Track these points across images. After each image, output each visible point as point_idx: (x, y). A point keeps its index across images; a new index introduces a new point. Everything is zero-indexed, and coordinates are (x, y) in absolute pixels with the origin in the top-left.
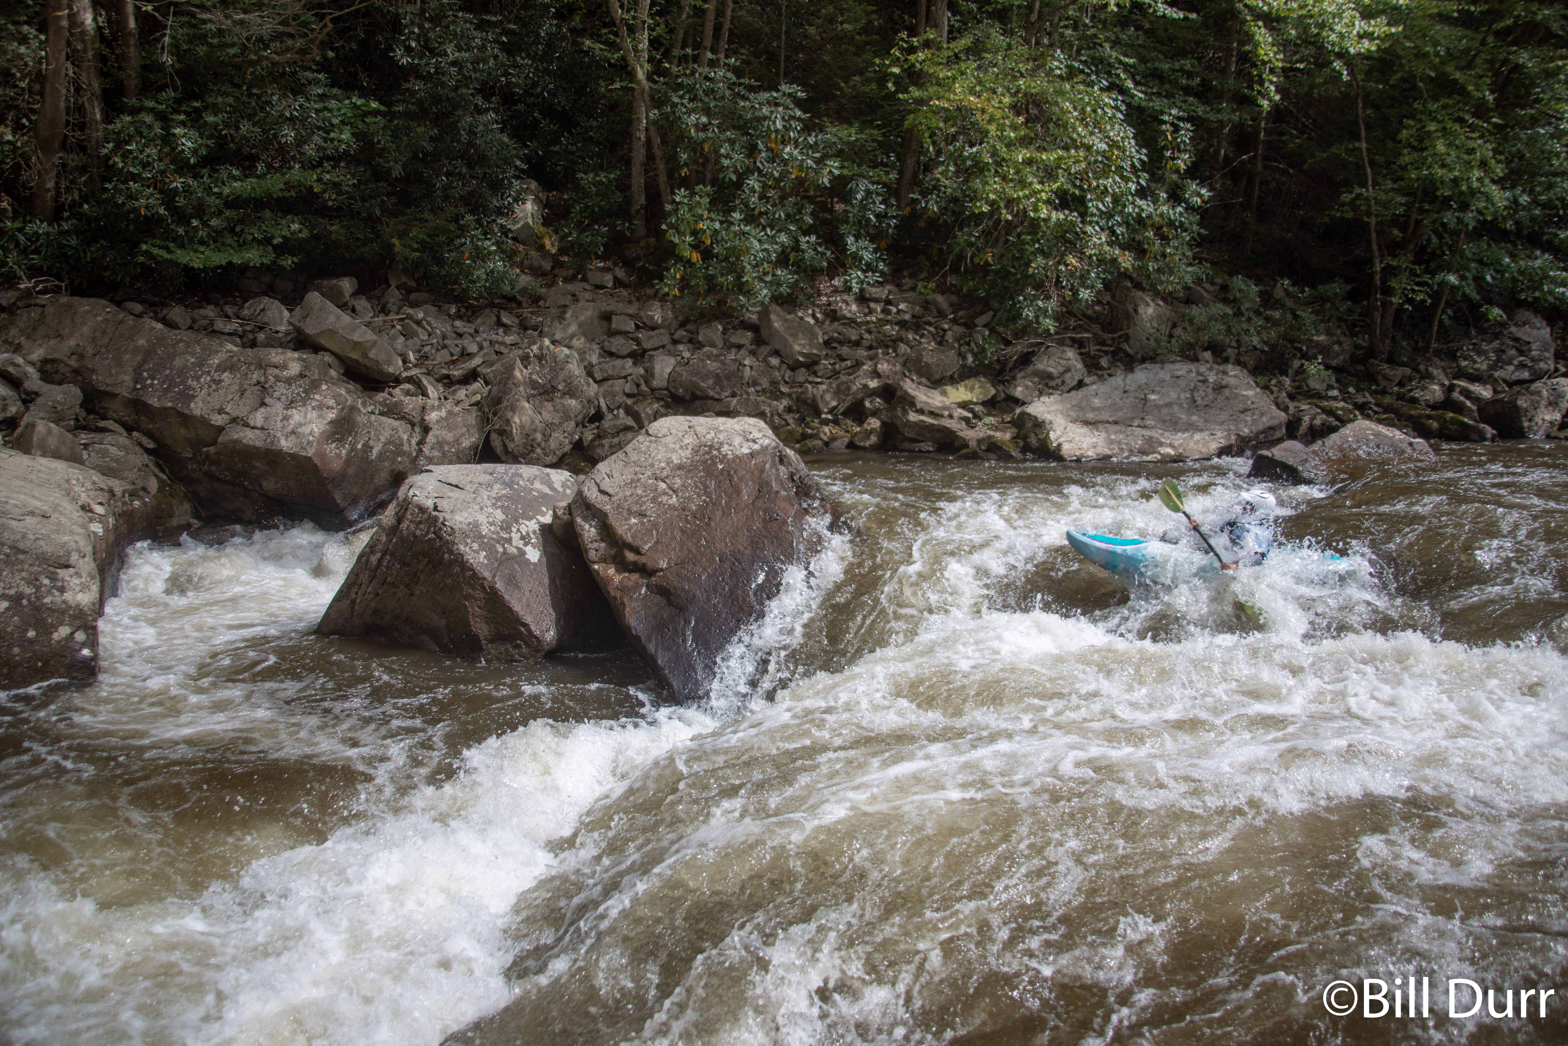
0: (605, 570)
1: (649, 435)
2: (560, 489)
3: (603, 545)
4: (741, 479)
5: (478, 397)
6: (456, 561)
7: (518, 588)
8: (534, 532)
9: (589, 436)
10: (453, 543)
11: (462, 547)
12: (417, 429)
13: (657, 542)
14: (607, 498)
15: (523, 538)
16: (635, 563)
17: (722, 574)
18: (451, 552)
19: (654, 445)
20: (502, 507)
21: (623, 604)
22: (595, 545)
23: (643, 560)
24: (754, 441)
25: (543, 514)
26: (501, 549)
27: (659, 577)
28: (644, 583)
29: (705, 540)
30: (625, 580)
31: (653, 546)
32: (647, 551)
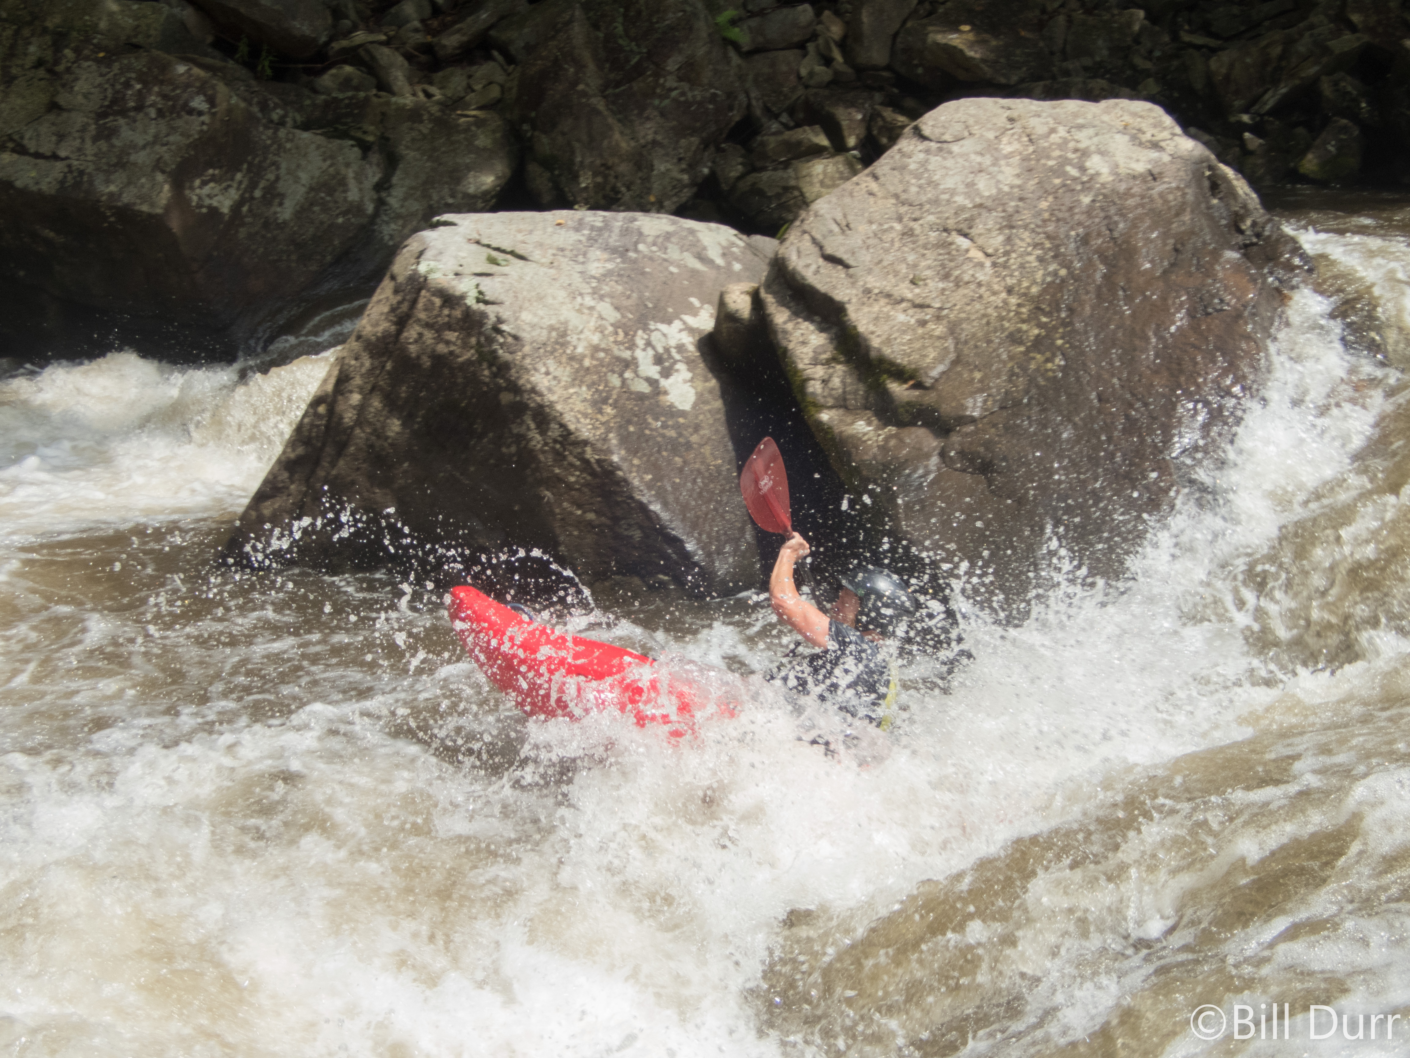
0: (847, 424)
1: (924, 138)
2: (720, 261)
3: (837, 371)
4: (1134, 226)
5: (495, 92)
8: (681, 348)
9: (734, 168)
10: (519, 369)
11: (538, 377)
12: (375, 157)
13: (955, 362)
14: (839, 272)
15: (658, 360)
16: (912, 406)
17: (1108, 428)
18: (515, 388)
19: (935, 161)
20: (611, 296)
22: (823, 370)
23: (930, 398)
24: (1155, 145)
25: (694, 312)
26: (617, 383)
27: (967, 435)
28: (934, 449)
29: (1063, 354)
30: (892, 443)
31: (949, 370)
32: (937, 380)
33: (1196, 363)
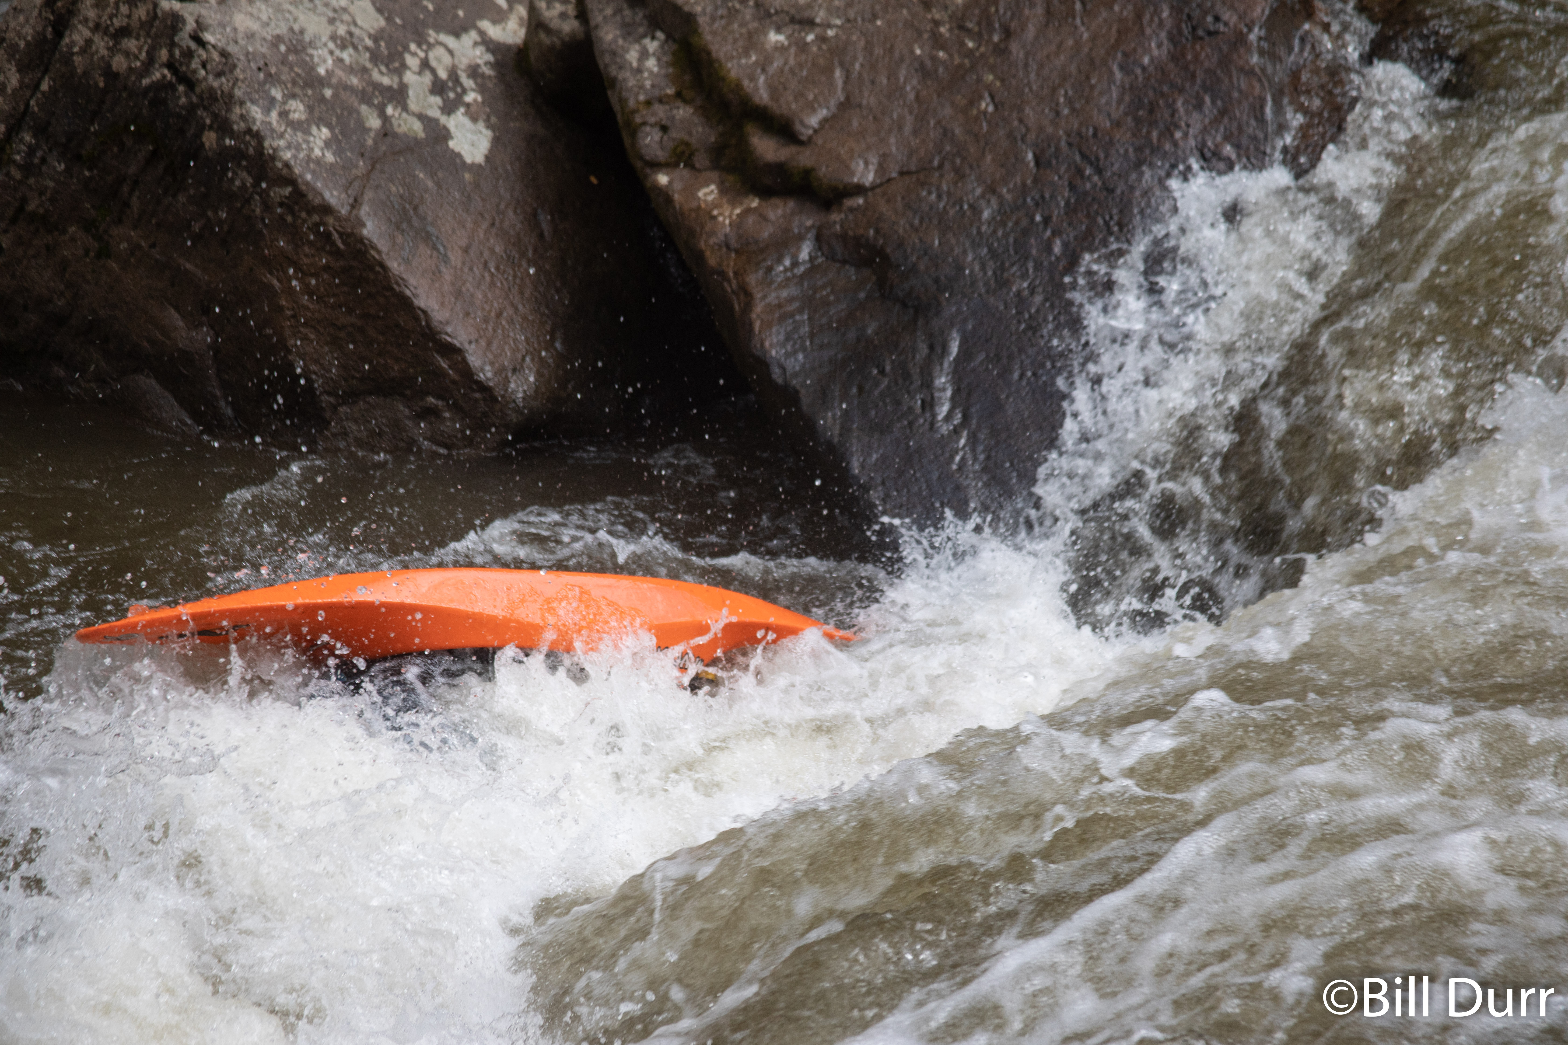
0: (691, 191)
3: (683, 112)
6: (238, 154)
7: (427, 238)
8: (474, 70)
10: (229, 99)
11: (256, 112)
13: (846, 105)
15: (438, 87)
16: (780, 168)
17: (1045, 204)
18: (223, 127)
21: (745, 292)
22: (660, 112)
23: (805, 158)
25: (500, 16)
26: (374, 123)
27: (851, 210)
28: (808, 229)
29: (992, 97)
30: (751, 219)
31: (834, 116)
32: (816, 131)
33: (1174, 112)
